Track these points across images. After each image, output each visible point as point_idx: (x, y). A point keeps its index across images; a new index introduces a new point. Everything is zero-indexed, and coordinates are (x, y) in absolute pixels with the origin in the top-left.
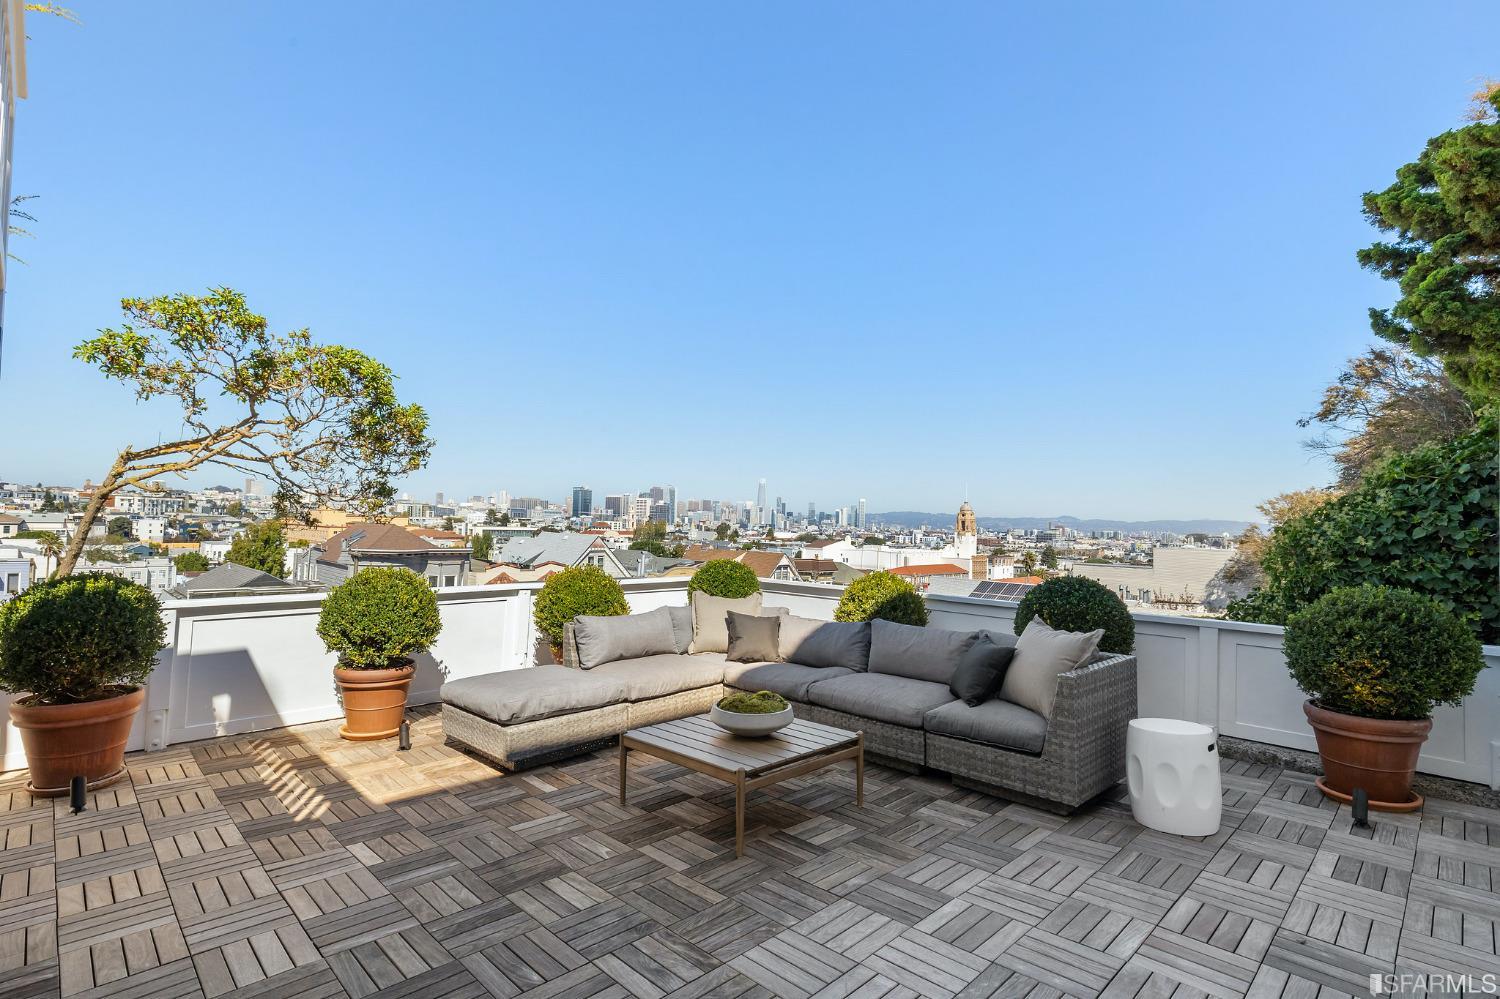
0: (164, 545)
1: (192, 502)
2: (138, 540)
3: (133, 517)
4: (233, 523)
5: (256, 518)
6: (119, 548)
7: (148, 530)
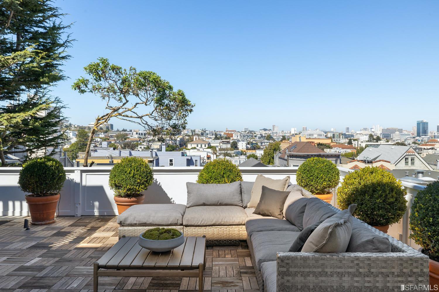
0: (246, 151)
1: (256, 135)
2: (238, 149)
3: (238, 141)
4: (267, 142)
5: (275, 140)
6: (233, 152)
7: (242, 146)
